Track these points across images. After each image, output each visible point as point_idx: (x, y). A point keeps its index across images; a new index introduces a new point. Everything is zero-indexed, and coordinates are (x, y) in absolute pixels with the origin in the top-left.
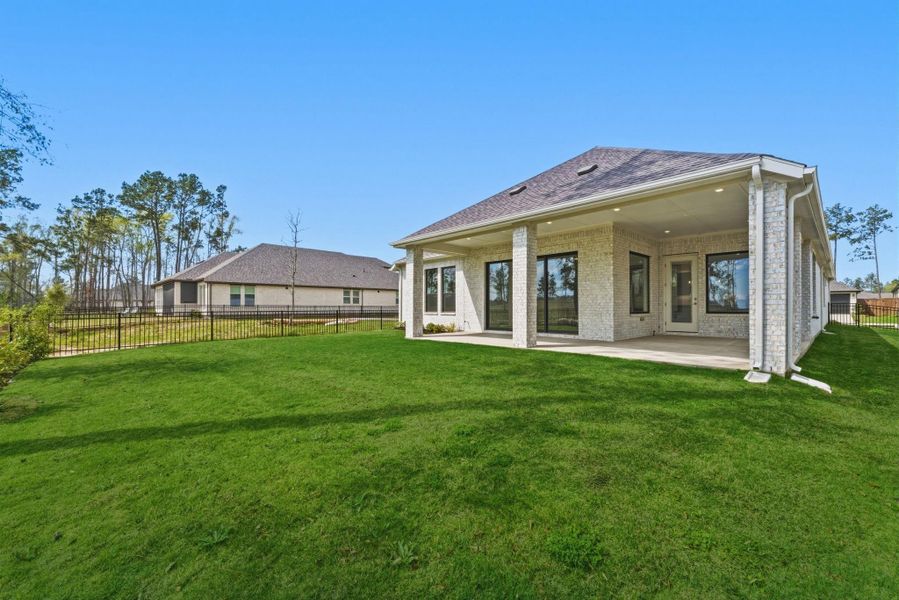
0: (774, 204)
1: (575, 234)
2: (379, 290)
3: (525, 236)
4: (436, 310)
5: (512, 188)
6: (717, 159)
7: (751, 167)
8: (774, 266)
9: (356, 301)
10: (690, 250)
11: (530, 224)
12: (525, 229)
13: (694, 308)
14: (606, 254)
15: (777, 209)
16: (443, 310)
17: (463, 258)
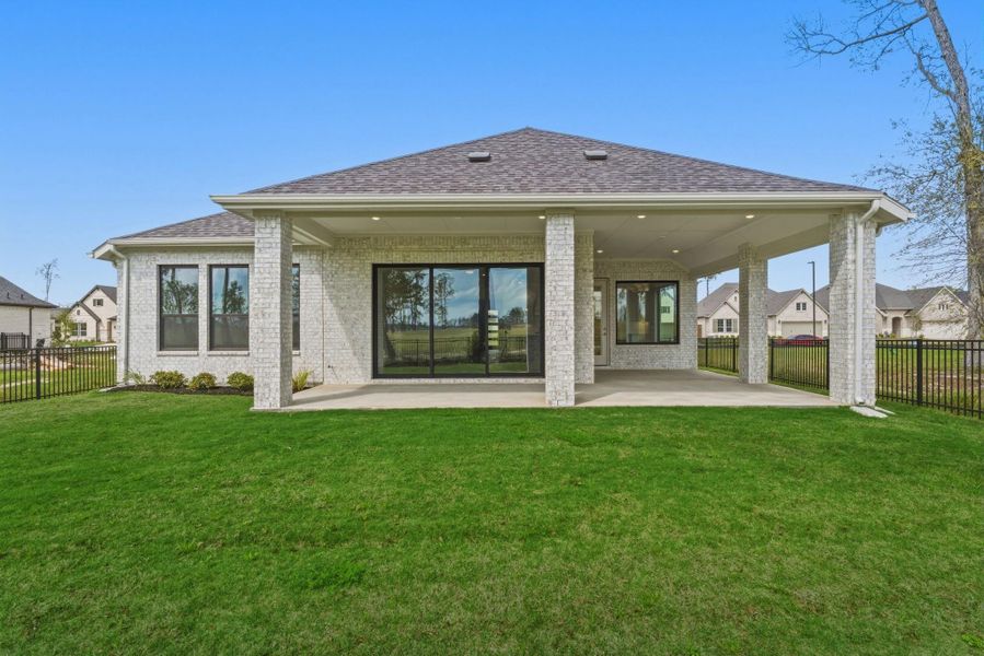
4: (195, 346)
7: (871, 201)
11: (579, 214)
12: (572, 220)
16: (212, 347)
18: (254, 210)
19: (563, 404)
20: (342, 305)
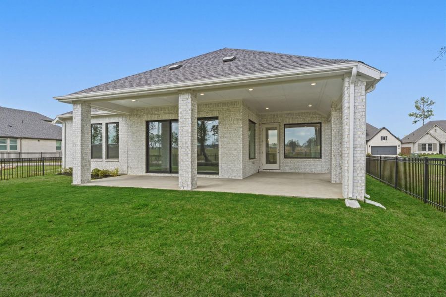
0: (359, 94)
1: (217, 105)
2: (39, 139)
3: (190, 101)
4: (101, 158)
5: (173, 64)
6: (326, 62)
7: (352, 68)
8: (359, 133)
9: (14, 148)
10: (276, 121)
11: (193, 92)
12: (190, 96)
13: (278, 156)
14: (238, 120)
15: (361, 97)
16: (107, 158)
17: (126, 116)
18: (73, 101)
19: (185, 189)
20: (134, 140)
